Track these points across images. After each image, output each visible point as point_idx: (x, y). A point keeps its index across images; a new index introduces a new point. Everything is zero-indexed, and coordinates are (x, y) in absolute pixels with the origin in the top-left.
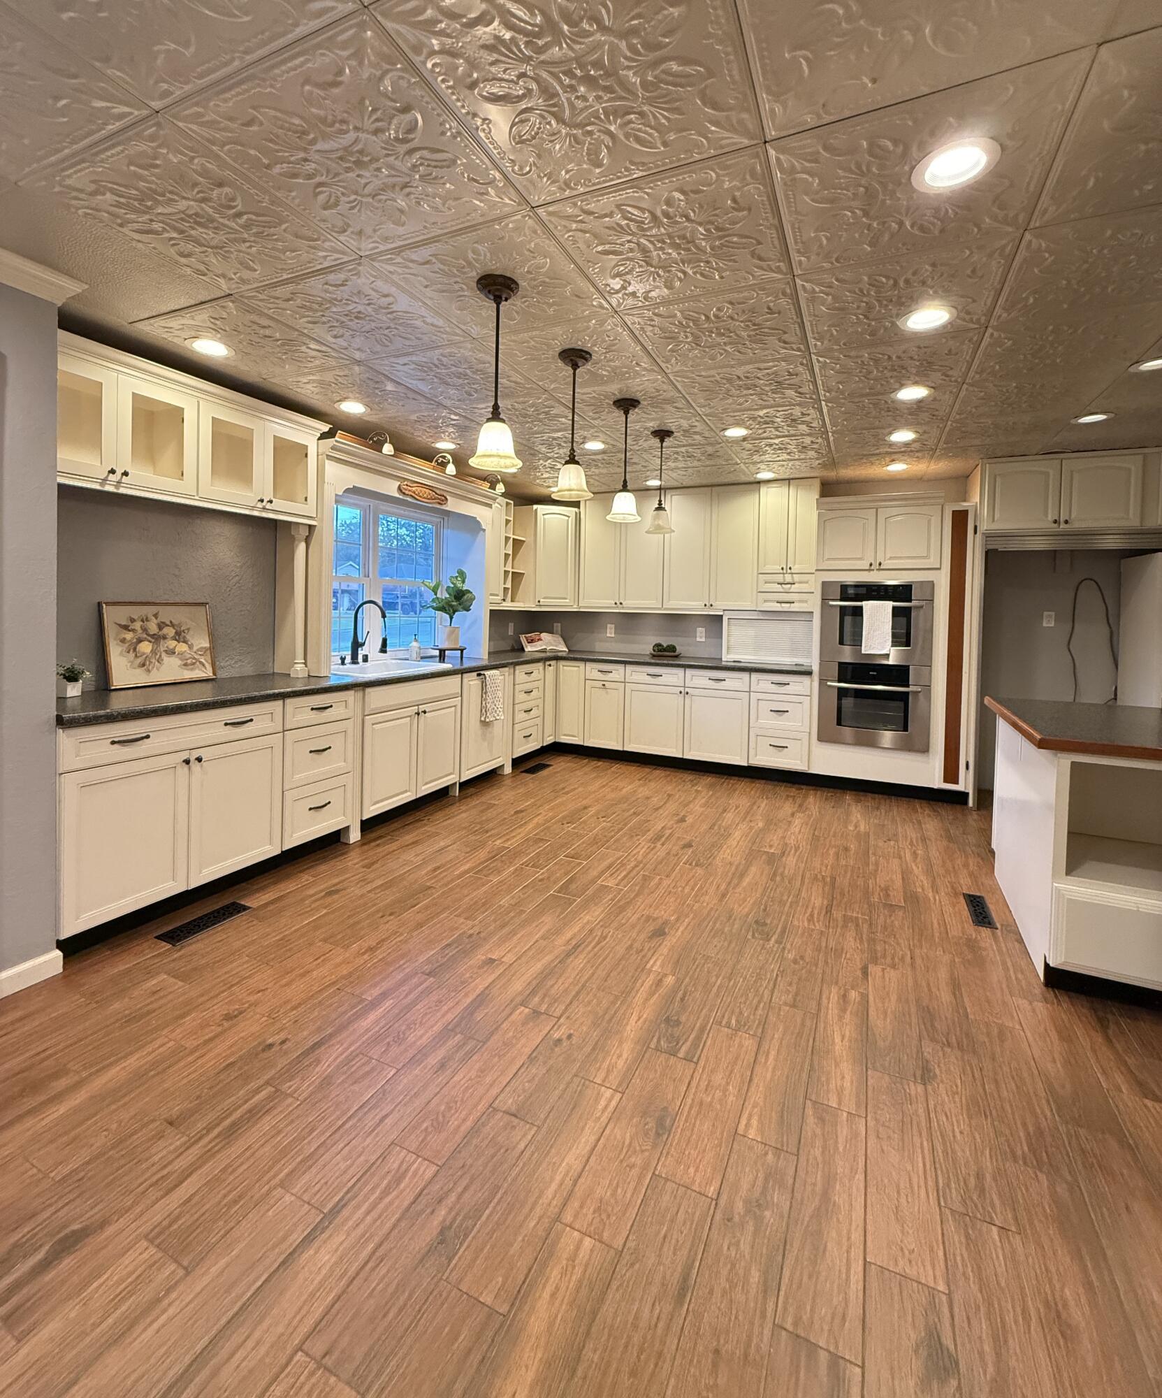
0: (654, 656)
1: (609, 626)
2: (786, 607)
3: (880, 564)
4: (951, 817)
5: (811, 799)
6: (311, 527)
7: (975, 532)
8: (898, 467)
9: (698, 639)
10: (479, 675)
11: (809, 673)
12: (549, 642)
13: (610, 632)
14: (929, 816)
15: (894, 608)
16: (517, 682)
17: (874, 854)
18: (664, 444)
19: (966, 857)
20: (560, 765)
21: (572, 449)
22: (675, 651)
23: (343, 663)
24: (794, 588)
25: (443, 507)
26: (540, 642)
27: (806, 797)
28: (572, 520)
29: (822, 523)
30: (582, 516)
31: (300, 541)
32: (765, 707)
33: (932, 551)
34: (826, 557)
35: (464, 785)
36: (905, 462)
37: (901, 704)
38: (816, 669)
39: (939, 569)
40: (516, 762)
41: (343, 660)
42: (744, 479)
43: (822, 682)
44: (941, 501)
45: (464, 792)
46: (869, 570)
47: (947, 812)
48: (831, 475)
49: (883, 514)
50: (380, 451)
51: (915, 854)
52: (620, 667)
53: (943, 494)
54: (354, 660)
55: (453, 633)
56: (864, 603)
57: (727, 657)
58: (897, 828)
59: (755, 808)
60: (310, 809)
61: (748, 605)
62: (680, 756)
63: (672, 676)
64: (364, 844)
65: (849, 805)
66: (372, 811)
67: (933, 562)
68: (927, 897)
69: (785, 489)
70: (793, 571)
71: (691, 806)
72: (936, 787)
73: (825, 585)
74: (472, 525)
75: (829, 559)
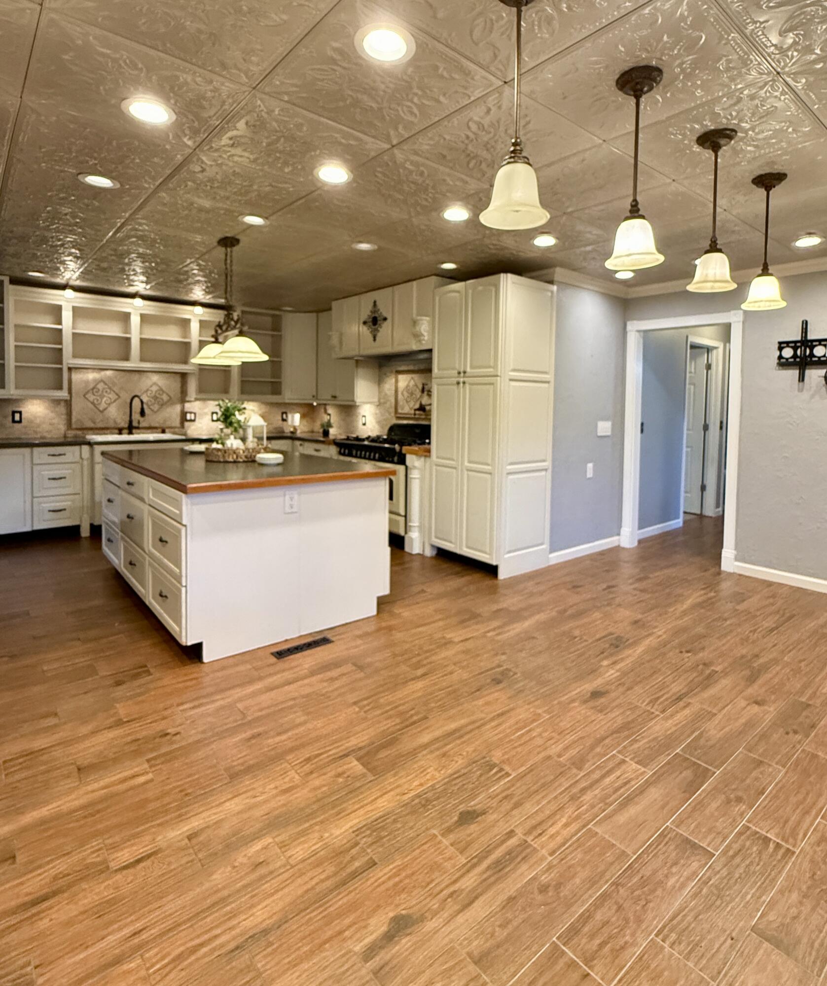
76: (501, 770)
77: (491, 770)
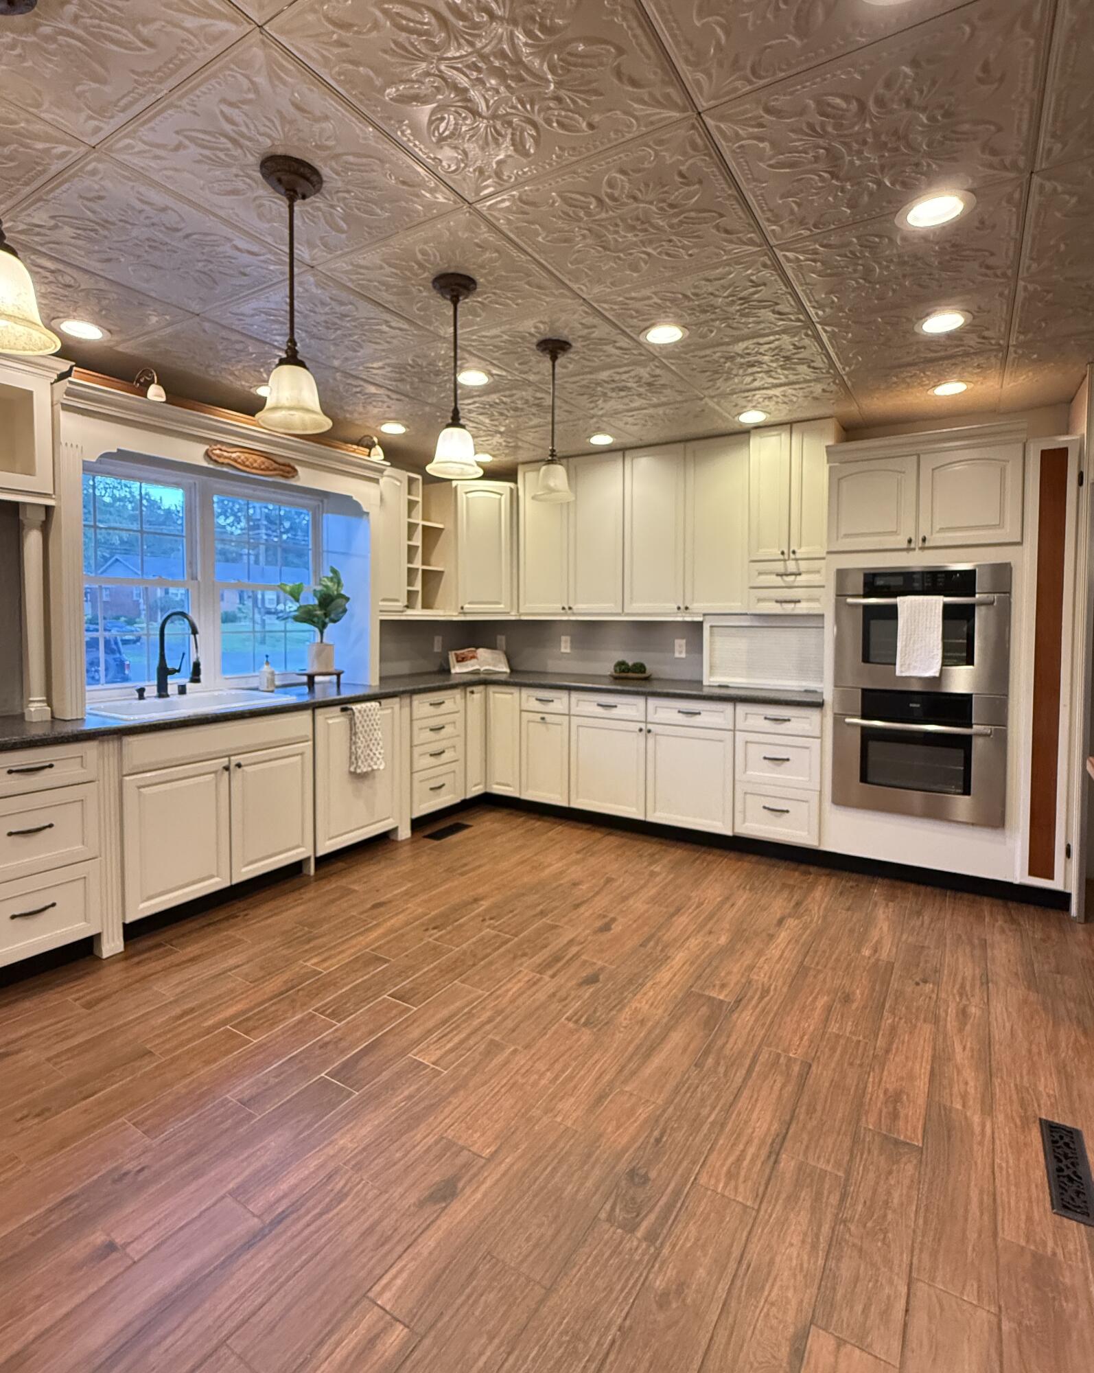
0: (616, 678)
1: (563, 638)
2: (789, 608)
3: (924, 540)
4: (1038, 936)
5: (818, 893)
6: (48, 510)
7: (1080, 483)
8: (951, 389)
9: (677, 655)
10: (344, 710)
11: (819, 705)
12: (487, 660)
13: (565, 647)
14: (1003, 931)
15: (946, 607)
16: (415, 717)
17: (893, 1011)
18: (557, 363)
19: (1056, 1024)
20: (486, 824)
21: (292, 341)
22: (644, 672)
23: (141, 697)
24: (801, 580)
25: (293, 482)
26: (474, 661)
27: (811, 888)
28: (505, 500)
29: (836, 482)
30: (521, 493)
31: (31, 529)
32: (757, 753)
33: (1008, 516)
34: (843, 532)
35: (323, 861)
36: (961, 379)
37: (960, 753)
38: (828, 695)
39: (1020, 543)
40: (418, 824)
41: (141, 692)
42: (721, 426)
43: (838, 720)
44: (1023, 436)
45: (322, 872)
46: (908, 550)
47: (1033, 923)
48: (852, 409)
49: (928, 462)
50: (145, 396)
51: (963, 1013)
52: (563, 695)
53: (1025, 425)
54: (162, 691)
55: (323, 650)
56: (900, 600)
57: (712, 680)
58: (943, 953)
59: (727, 905)
60: (13, 917)
61: (737, 607)
62: (641, 817)
63: (630, 708)
64: (126, 959)
65: (876, 904)
66: (141, 909)
67: (1009, 532)
68: (969, 1125)
69: (785, 437)
70: (798, 556)
71: (631, 901)
72: (1017, 882)
73: (842, 574)
74: (349, 507)
75: (846, 536)
76: (576, 1022)
77: (587, 1019)
